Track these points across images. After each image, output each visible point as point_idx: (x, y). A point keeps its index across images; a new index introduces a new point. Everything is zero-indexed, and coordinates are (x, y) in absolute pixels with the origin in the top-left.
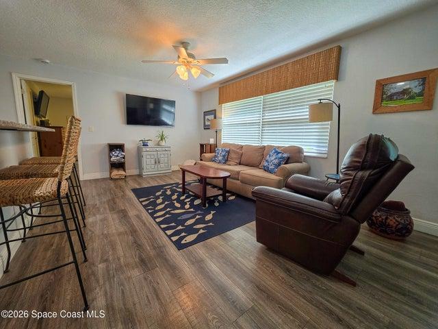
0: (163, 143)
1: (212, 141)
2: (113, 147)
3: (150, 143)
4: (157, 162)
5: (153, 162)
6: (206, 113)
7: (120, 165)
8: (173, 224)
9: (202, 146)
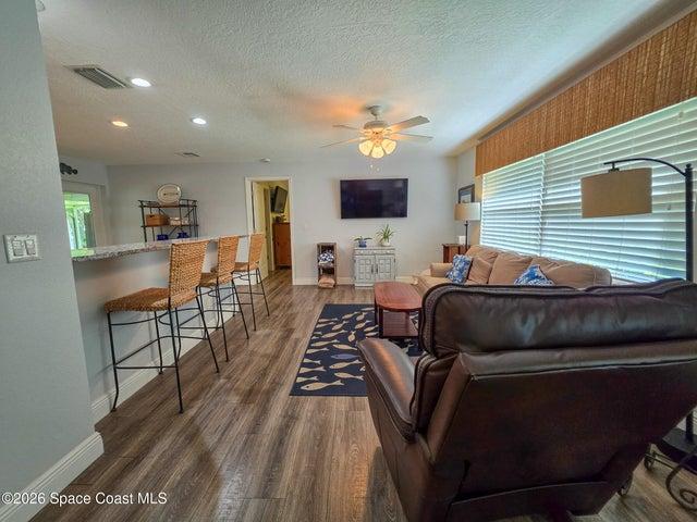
0: (386, 243)
1: (462, 240)
2: (327, 248)
3: (368, 243)
4: (375, 270)
5: (369, 268)
6: (461, 192)
7: (329, 271)
8: (318, 362)
9: (446, 249)
